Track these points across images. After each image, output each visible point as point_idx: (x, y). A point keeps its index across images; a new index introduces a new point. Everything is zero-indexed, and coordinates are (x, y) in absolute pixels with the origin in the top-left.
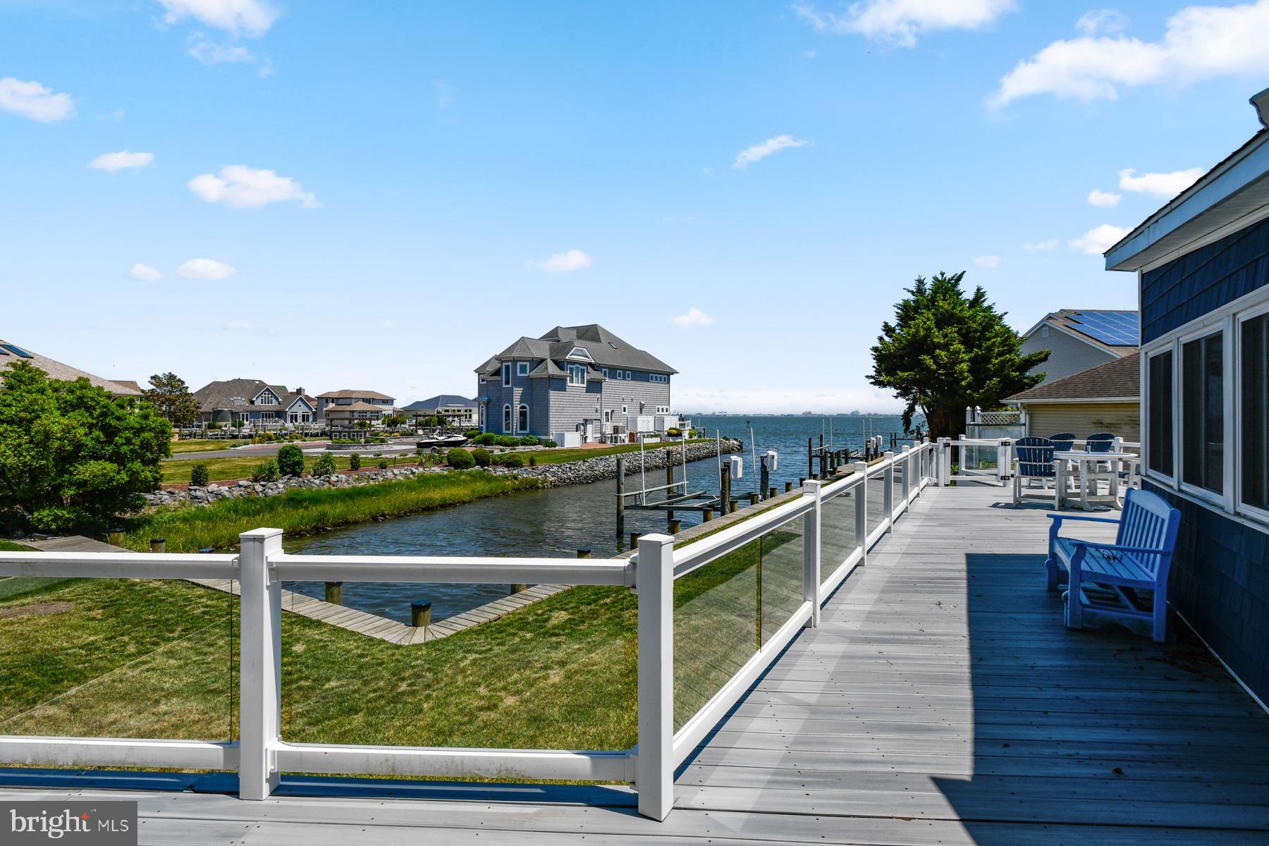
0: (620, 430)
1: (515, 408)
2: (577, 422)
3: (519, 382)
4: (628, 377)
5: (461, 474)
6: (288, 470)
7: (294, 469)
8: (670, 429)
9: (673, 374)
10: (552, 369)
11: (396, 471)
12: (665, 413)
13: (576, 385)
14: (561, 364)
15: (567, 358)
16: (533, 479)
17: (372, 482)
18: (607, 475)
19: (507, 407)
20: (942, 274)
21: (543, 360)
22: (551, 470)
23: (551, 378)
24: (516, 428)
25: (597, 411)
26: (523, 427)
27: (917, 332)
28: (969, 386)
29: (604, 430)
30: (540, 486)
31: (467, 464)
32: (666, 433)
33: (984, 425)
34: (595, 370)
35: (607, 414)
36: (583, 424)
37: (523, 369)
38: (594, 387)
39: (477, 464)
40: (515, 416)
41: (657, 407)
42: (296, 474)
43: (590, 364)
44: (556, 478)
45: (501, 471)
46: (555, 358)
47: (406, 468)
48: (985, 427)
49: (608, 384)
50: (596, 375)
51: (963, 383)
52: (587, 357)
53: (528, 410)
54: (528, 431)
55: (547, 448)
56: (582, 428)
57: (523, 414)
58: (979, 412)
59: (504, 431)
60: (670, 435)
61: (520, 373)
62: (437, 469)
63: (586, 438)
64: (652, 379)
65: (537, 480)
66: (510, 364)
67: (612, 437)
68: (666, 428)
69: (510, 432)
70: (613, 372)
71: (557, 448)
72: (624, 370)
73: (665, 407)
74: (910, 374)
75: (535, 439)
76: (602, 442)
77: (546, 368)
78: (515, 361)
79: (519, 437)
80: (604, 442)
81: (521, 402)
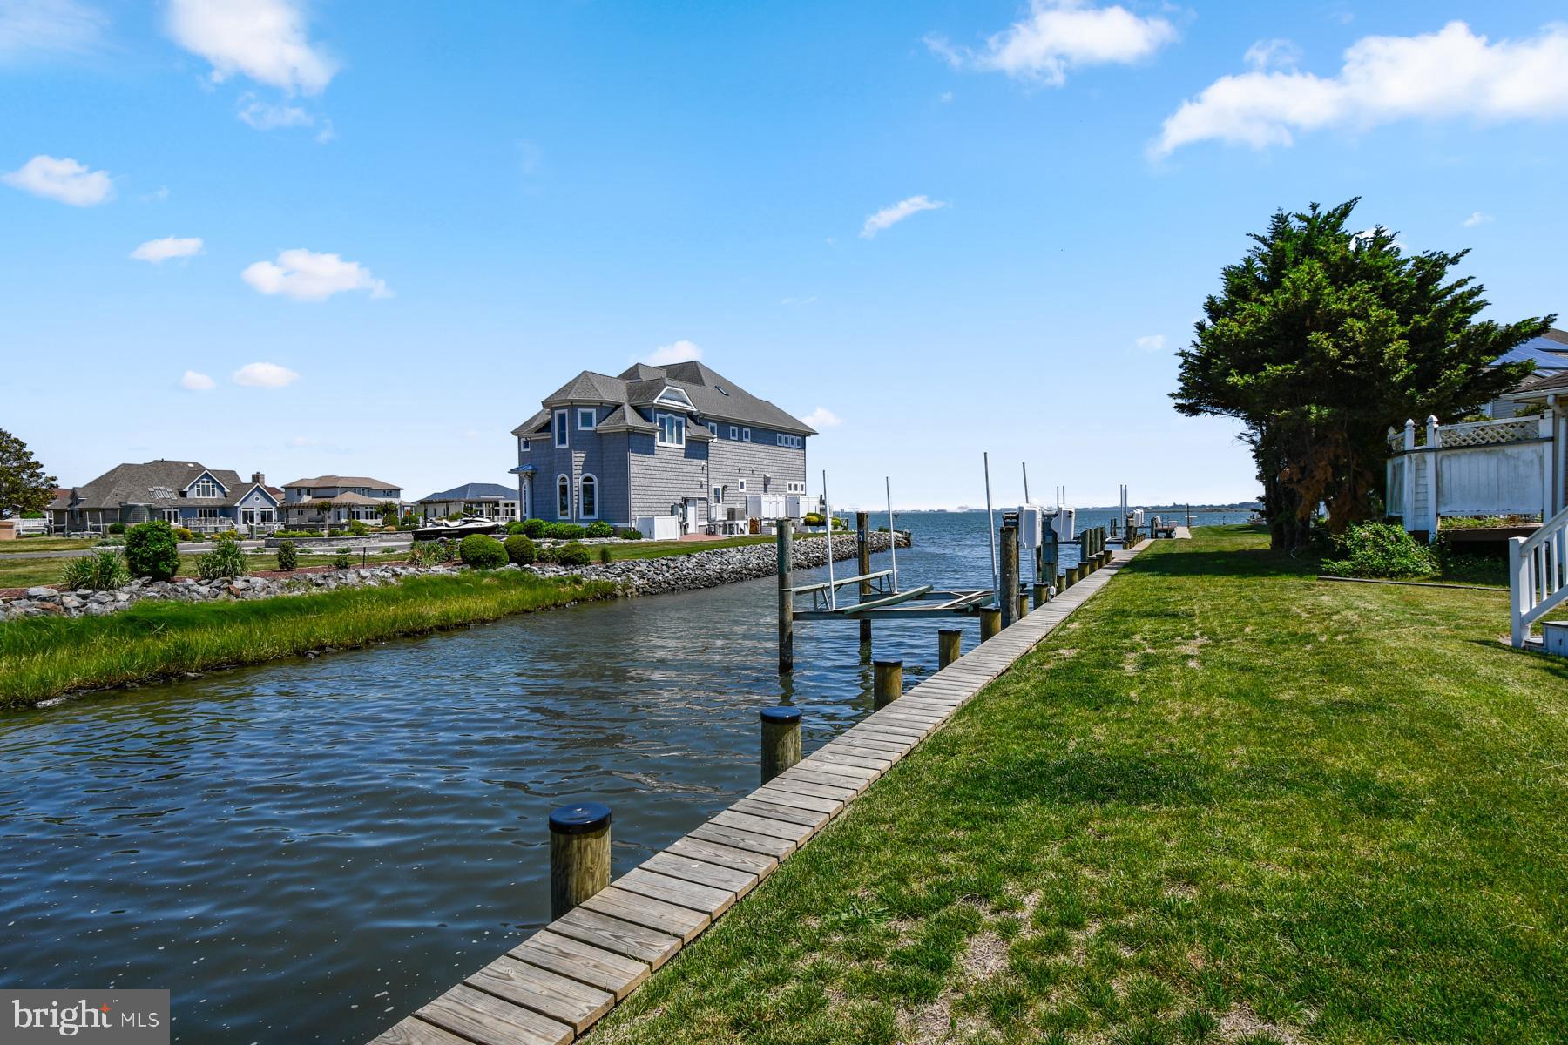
0: (737, 515)
1: (574, 480)
2: (672, 502)
3: (580, 442)
4: (746, 437)
5: (483, 575)
6: (145, 568)
7: (156, 566)
8: (808, 515)
9: (809, 434)
10: (633, 420)
11: (363, 572)
12: (799, 491)
13: (670, 445)
14: (645, 412)
15: (655, 402)
16: (607, 583)
17: (314, 590)
18: (726, 577)
19: (563, 479)
20: (1314, 207)
21: (618, 406)
22: (637, 568)
23: (631, 432)
24: (578, 511)
25: (701, 486)
26: (589, 509)
27: (1296, 294)
28: (1407, 382)
29: (713, 516)
30: (620, 593)
31: (494, 561)
32: (802, 521)
33: (1444, 449)
34: (697, 424)
35: (716, 491)
36: (681, 505)
37: (587, 420)
38: (697, 449)
39: (512, 560)
40: (575, 493)
41: (789, 482)
42: (158, 576)
43: (690, 415)
44: (646, 581)
45: (552, 571)
46: (635, 403)
47: (384, 567)
48: (1448, 453)
49: (716, 444)
50: (700, 431)
51: (1397, 378)
52: (685, 402)
53: (596, 482)
54: (596, 516)
55: (627, 541)
56: (680, 510)
57: (588, 490)
58: (1436, 426)
59: (559, 517)
60: (808, 523)
61: (583, 425)
62: (441, 570)
63: (686, 527)
64: (780, 442)
65: (613, 586)
66: (566, 411)
67: (725, 525)
68: (803, 514)
69: (569, 517)
70: (725, 428)
71: (643, 540)
72: (741, 425)
73: (799, 484)
74: (1287, 369)
75: (607, 527)
76: (710, 532)
77: (623, 417)
78: (573, 407)
79: (584, 526)
80: (714, 533)
81: (584, 470)
